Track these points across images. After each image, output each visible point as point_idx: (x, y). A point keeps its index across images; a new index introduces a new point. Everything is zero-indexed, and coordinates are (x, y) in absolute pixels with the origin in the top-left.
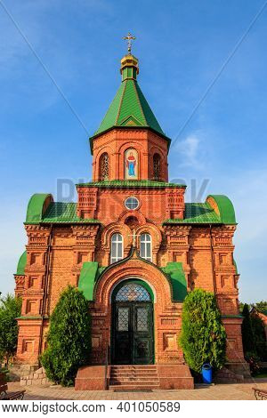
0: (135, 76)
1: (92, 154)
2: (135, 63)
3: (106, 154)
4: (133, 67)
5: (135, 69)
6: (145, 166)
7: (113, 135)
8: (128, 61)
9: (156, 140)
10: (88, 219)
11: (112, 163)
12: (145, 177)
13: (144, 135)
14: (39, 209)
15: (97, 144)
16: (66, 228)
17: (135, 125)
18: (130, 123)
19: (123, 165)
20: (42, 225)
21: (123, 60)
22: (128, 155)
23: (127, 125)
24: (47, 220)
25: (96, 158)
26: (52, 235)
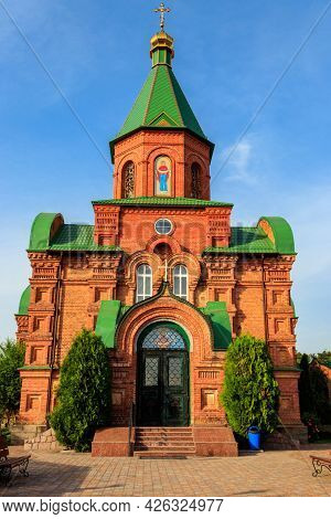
0: (168, 61)
1: (113, 163)
2: (169, 43)
3: (130, 162)
4: (166, 48)
5: (169, 52)
6: (181, 178)
7: (141, 138)
8: (160, 41)
9: (196, 146)
10: (107, 245)
11: (139, 174)
12: (180, 192)
13: (180, 139)
14: (45, 233)
15: (118, 149)
16: (80, 257)
17: (169, 126)
18: (162, 123)
19: (152, 177)
20: (50, 253)
21: (153, 40)
23: (157, 125)
24: (56, 247)
25: (118, 167)
26: (63, 266)
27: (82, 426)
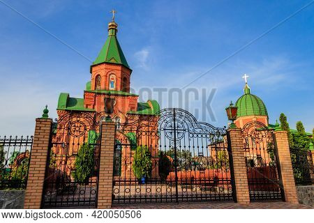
0: (115, 34)
1: (91, 72)
2: (116, 27)
3: (99, 75)
4: (115, 29)
5: (116, 30)
6: (119, 83)
7: (103, 66)
8: (112, 25)
9: (126, 71)
10: (90, 108)
11: (103, 80)
12: (119, 89)
13: (120, 68)
14: (65, 102)
15: (94, 69)
16: (78, 113)
17: (115, 62)
18: (112, 61)
19: (108, 82)
20: (66, 110)
21: (110, 24)
22: (111, 77)
23: (111, 62)
24: (69, 108)
25: (94, 75)
26: (71, 116)
27: (84, 177)
